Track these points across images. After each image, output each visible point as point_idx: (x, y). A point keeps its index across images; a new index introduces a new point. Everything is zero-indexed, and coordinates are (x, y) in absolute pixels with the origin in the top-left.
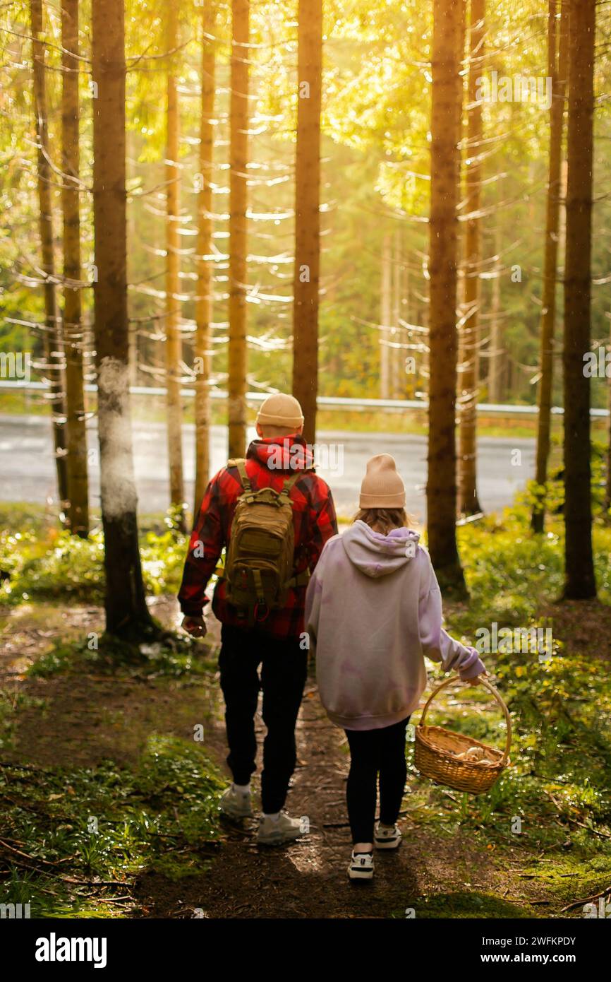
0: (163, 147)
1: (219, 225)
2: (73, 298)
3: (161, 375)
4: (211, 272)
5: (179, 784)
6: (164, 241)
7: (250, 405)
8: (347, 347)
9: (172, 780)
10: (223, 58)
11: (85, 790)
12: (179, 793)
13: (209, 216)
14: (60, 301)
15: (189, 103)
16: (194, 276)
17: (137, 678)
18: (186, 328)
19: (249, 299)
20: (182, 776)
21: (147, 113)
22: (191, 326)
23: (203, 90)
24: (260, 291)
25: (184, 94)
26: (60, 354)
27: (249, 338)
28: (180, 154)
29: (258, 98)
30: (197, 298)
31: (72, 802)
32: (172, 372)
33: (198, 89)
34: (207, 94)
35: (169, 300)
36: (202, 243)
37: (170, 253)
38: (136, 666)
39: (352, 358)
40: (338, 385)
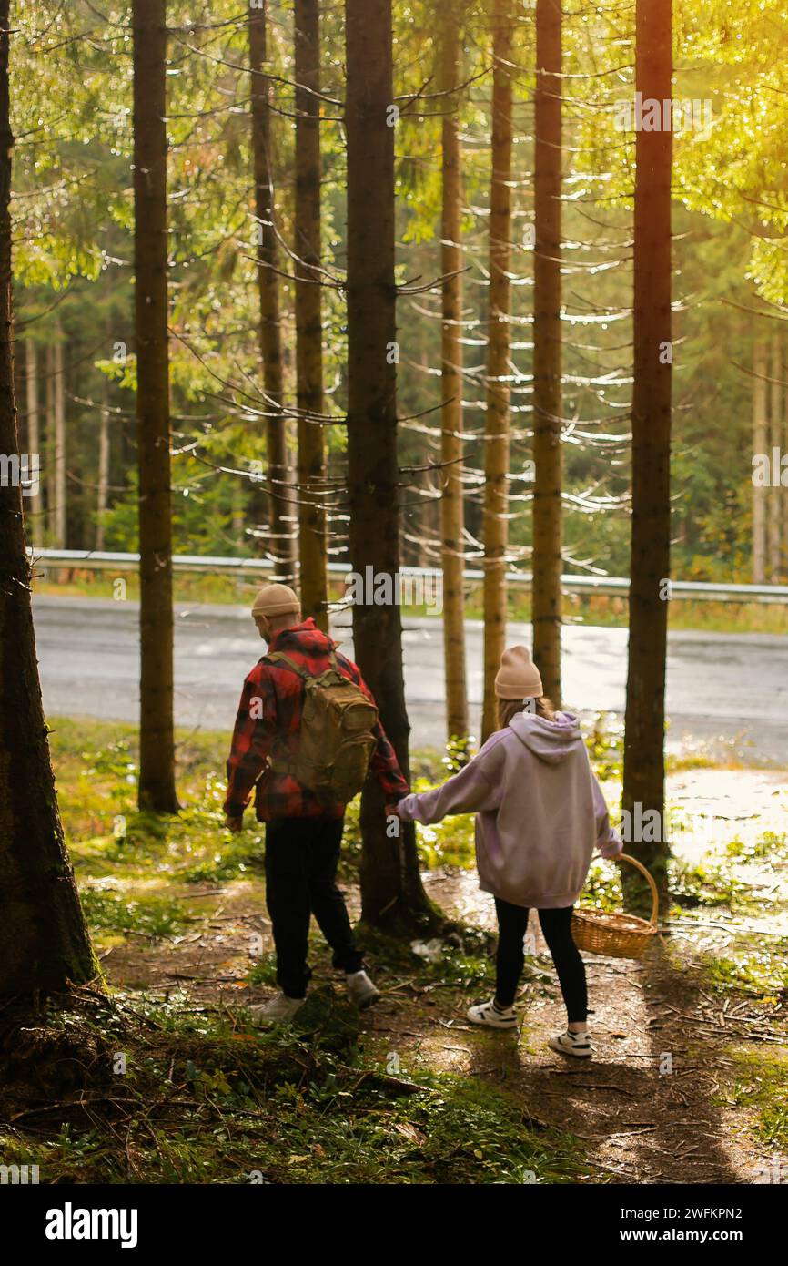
0: (436, 219)
1: (519, 332)
2: (310, 437)
3: (433, 548)
4: (508, 398)
5: (477, 1145)
6: (438, 357)
7: (565, 591)
8: (703, 506)
9: (466, 1141)
10: (523, 92)
11: (340, 1150)
12: (477, 1159)
13: (505, 318)
14: (291, 442)
15: (475, 157)
16: (483, 406)
17: (407, 989)
18: (472, 479)
19: (564, 437)
20: (480, 1133)
21: (414, 171)
22: (478, 477)
23: (494, 138)
24: (577, 427)
25: (468, 145)
26: (292, 518)
27: (564, 495)
28: (462, 229)
29: (575, 148)
30: (488, 437)
31: (322, 1168)
32: (450, 544)
33: (487, 137)
34: (501, 144)
35: (447, 438)
36: (494, 355)
37: (448, 373)
38: (407, 971)
39: (710, 524)
40: (689, 564)
